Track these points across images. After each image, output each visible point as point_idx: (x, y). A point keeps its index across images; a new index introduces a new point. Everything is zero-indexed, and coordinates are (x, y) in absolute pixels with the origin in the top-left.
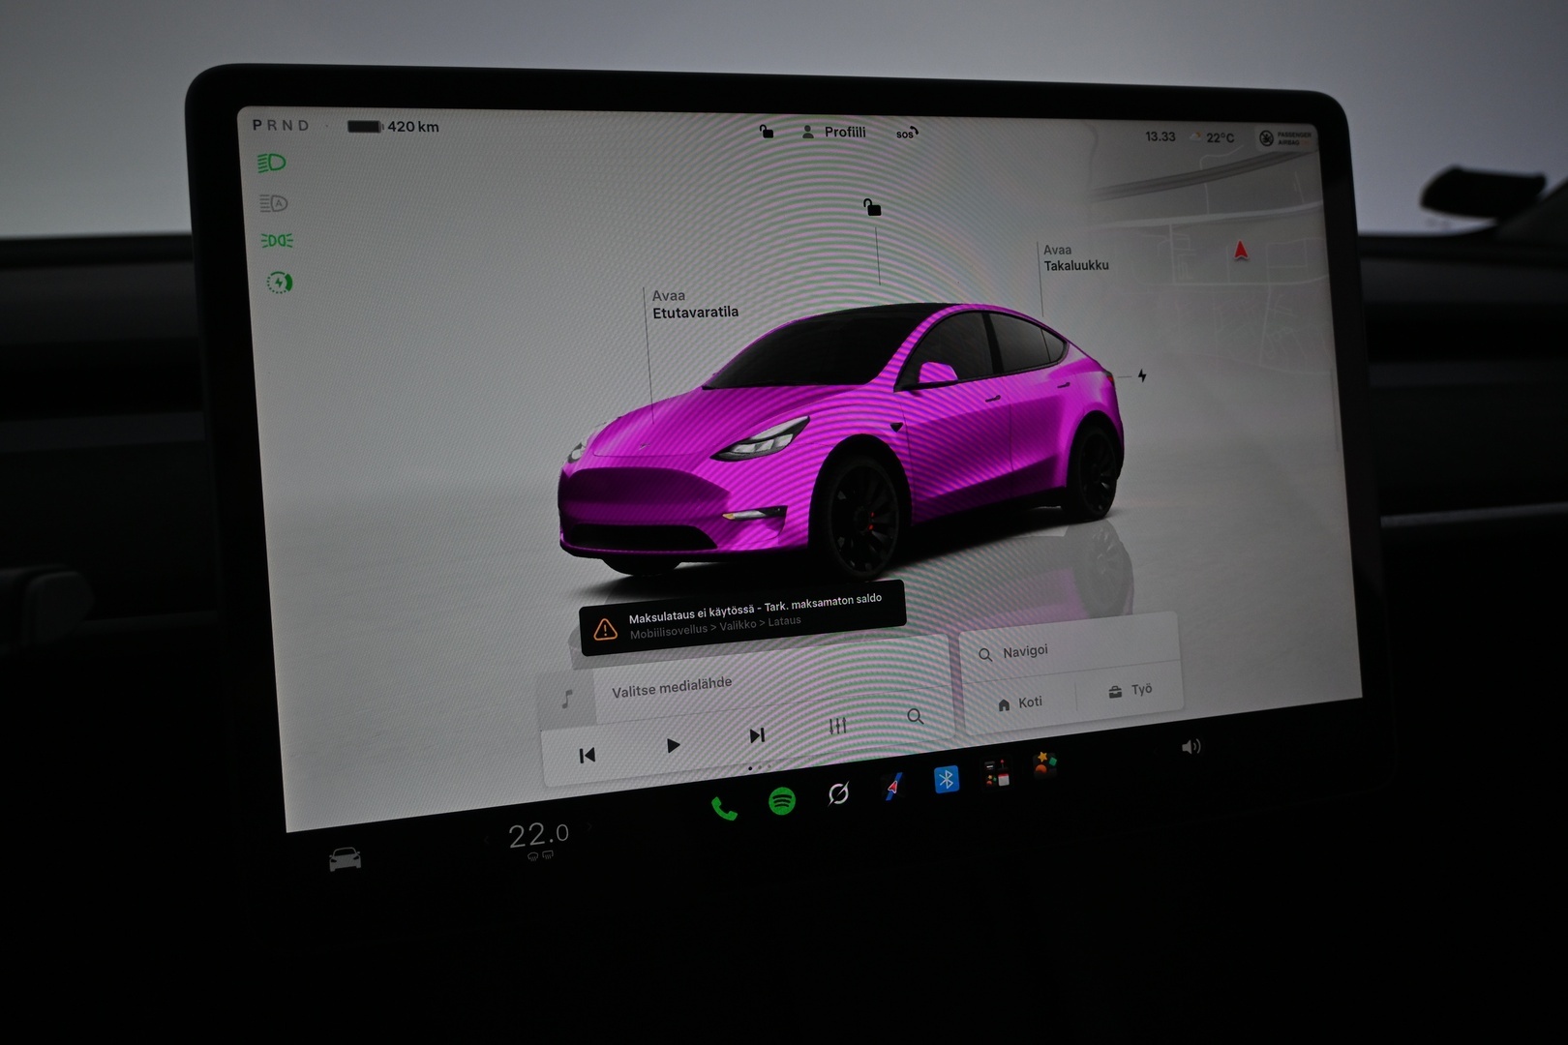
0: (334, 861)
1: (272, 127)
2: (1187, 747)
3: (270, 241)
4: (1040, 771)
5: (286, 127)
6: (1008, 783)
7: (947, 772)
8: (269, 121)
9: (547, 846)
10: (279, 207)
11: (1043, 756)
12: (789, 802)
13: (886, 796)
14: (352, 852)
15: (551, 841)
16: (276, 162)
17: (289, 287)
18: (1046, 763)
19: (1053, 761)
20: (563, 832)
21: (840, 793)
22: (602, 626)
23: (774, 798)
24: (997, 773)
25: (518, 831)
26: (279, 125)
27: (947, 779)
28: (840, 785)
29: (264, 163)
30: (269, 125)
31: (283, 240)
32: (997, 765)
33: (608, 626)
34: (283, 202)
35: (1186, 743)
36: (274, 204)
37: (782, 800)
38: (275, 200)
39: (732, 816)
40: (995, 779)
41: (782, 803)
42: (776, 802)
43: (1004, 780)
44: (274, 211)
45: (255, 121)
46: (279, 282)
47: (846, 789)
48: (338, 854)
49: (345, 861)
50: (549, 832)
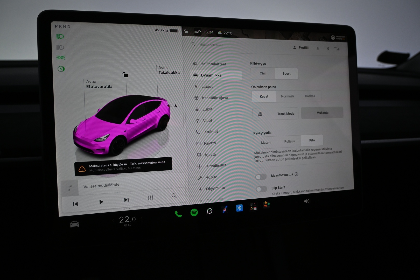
0: (71, 225)
1: (60, 27)
2: (306, 201)
3: (59, 57)
4: (265, 207)
5: (64, 27)
6: (256, 209)
7: (239, 206)
8: (60, 25)
9: (130, 223)
10: (61, 49)
11: (266, 203)
12: (196, 213)
13: (223, 212)
14: (76, 222)
15: (131, 221)
16: (61, 36)
17: (64, 70)
18: (267, 204)
19: (269, 204)
20: (134, 219)
21: (210, 211)
22: (81, 168)
23: (192, 211)
24: (253, 207)
25: (122, 218)
26: (62, 26)
27: (239, 208)
28: (210, 209)
29: (58, 36)
30: (60, 26)
31: (63, 58)
32: (253, 205)
33: (83, 168)
34: (63, 47)
35: (305, 200)
36: (60, 48)
37: (194, 212)
38: (61, 47)
39: (180, 216)
40: (253, 208)
41: (194, 213)
42: (192, 213)
43: (255, 209)
44: (60, 49)
45: (56, 25)
46: (61, 69)
47: (212, 210)
48: (73, 223)
49: (75, 225)
50: (130, 219)
